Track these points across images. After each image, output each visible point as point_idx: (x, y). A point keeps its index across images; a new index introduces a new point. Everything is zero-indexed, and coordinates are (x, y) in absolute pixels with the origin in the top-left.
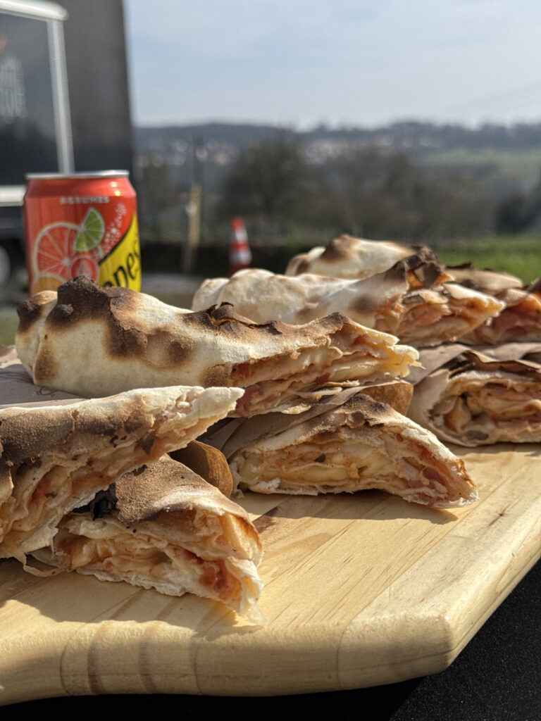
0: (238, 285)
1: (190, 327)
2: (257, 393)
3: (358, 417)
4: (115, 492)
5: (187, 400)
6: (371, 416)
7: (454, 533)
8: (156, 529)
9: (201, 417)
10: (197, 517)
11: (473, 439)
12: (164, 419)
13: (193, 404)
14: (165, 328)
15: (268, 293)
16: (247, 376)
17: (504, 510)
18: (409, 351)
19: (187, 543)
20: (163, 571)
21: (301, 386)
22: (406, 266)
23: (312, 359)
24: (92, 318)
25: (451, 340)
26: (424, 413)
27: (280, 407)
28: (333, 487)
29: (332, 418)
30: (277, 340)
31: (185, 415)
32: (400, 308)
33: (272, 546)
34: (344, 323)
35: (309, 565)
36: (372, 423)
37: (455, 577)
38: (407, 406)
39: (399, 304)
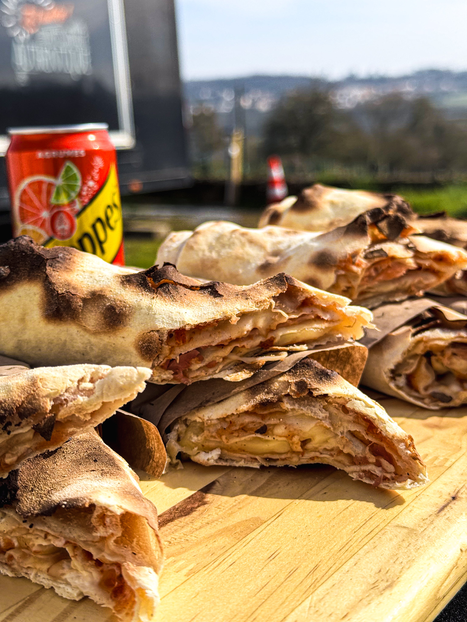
0: (200, 238)
1: (127, 289)
2: (196, 359)
3: (302, 386)
4: (16, 480)
5: (92, 381)
6: (315, 385)
7: (397, 522)
8: (53, 525)
9: (105, 401)
10: (96, 514)
11: (436, 401)
12: (64, 402)
13: (96, 386)
14: (101, 291)
15: (229, 246)
16: (184, 342)
17: (458, 492)
18: (362, 312)
19: (85, 542)
20: (61, 571)
21: (244, 351)
22: (368, 219)
23: (255, 323)
24: (29, 281)
25: (417, 294)
26: (386, 373)
27: (222, 373)
28: (276, 460)
29: (276, 386)
30: (217, 303)
31: (86, 399)
32: (361, 263)
33: (197, 532)
34: (289, 285)
35: (230, 561)
36: (315, 393)
37: (388, 583)
38: (361, 370)
39: (360, 259)
